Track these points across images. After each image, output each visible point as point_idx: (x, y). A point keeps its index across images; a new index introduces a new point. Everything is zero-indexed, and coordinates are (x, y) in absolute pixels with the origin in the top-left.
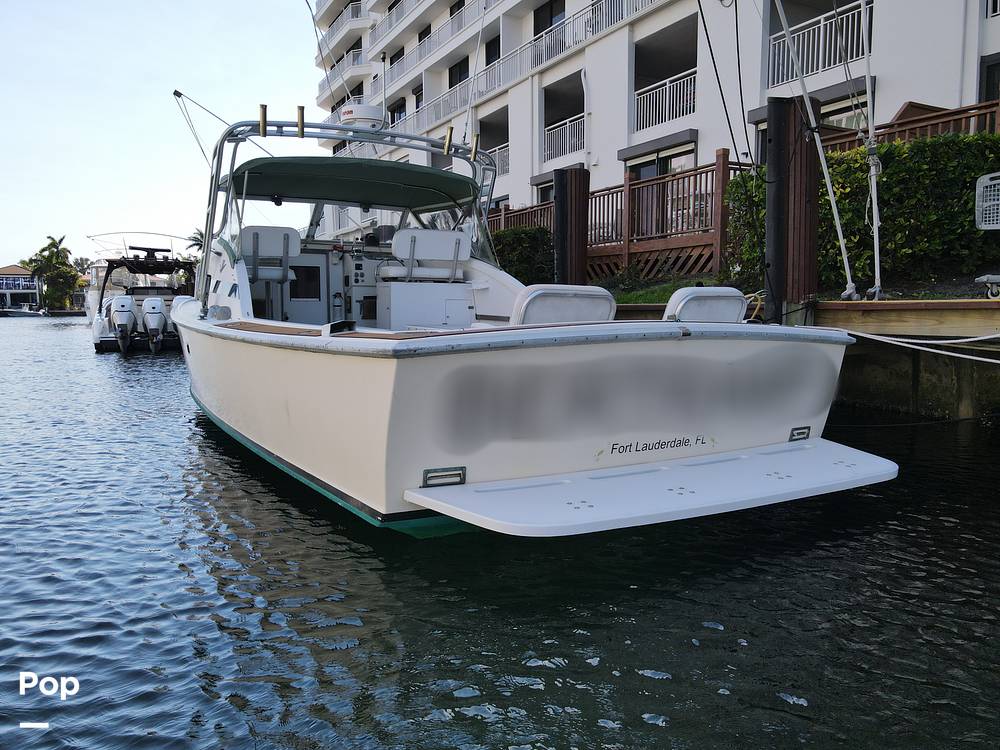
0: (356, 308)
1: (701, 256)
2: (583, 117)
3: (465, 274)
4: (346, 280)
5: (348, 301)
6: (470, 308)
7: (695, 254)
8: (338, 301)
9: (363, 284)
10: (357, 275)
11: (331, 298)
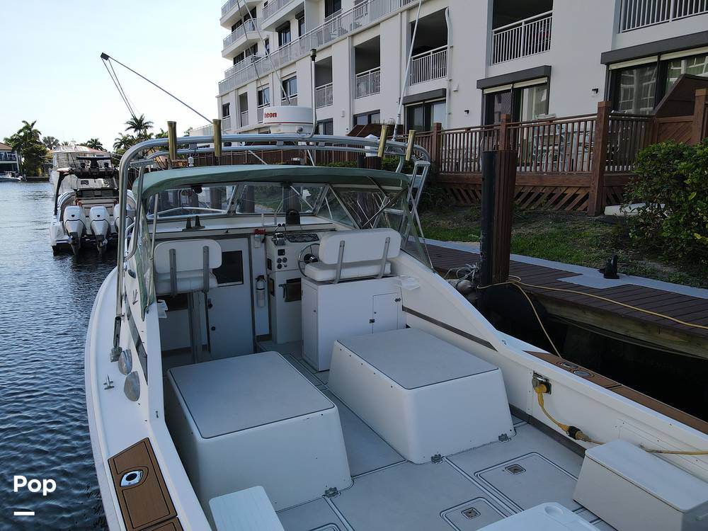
0: (279, 291)
1: (575, 196)
2: (446, 48)
3: (392, 269)
4: (269, 263)
5: (271, 283)
6: (397, 300)
7: (570, 193)
8: (261, 284)
9: (285, 269)
10: (279, 261)
11: (254, 281)
